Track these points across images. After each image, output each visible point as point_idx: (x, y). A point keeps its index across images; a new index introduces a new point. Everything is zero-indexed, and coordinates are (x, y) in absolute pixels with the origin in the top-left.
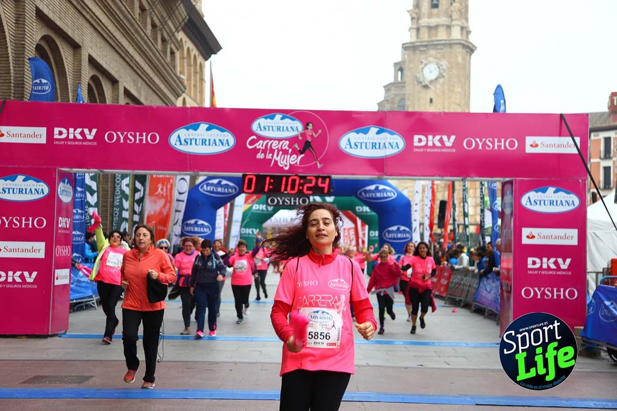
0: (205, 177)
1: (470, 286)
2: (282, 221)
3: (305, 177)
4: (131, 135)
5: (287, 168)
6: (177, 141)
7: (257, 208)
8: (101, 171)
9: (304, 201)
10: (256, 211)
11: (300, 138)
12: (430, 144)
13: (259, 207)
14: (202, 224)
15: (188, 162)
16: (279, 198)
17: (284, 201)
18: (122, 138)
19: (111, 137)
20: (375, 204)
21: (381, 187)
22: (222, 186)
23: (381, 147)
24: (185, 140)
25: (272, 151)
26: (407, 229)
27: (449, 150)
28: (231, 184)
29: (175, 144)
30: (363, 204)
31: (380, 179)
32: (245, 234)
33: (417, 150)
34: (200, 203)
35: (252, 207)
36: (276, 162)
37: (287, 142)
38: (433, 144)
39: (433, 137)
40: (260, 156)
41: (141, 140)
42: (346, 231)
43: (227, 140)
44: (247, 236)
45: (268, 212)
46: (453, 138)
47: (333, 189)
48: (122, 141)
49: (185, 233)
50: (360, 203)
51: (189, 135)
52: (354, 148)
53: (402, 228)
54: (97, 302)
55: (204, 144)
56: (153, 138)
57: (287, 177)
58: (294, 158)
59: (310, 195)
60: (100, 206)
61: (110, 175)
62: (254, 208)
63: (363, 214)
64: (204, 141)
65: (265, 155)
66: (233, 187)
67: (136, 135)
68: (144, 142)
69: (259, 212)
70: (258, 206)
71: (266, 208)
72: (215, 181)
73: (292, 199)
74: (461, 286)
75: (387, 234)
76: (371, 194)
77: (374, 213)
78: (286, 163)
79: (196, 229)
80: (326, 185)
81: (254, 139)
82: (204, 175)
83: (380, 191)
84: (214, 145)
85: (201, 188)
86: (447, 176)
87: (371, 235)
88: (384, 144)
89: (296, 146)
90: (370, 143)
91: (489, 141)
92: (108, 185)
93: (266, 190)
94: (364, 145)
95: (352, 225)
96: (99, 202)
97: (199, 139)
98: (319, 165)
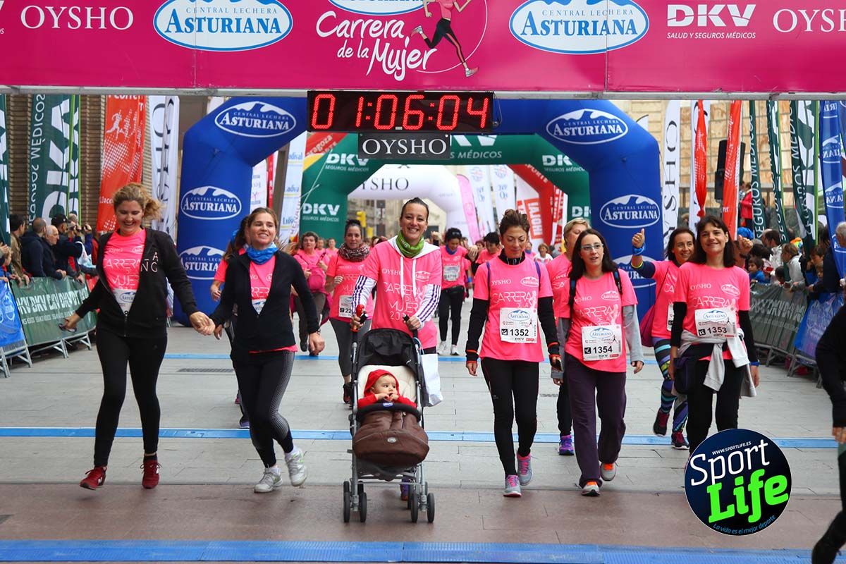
0: (227, 99)
1: (786, 320)
2: (387, 187)
3: (438, 96)
4: (75, 12)
5: (400, 78)
6: (170, 24)
7: (336, 161)
8: (13, 88)
9: (437, 147)
10: (333, 168)
11: (428, 14)
12: (702, 22)
13: (338, 158)
14: (223, 196)
15: (194, 66)
16: (385, 141)
17: (395, 147)
18: (56, 19)
19: (32, 16)
20: (582, 151)
21: (596, 114)
22: (262, 116)
23: (598, 32)
24: (187, 22)
25: (369, 42)
26: (652, 202)
27: (742, 36)
28: (281, 112)
29: (168, 31)
30: (558, 151)
31: (597, 96)
32: (312, 214)
33: (673, 36)
34: (217, 150)
35: (325, 157)
36: (378, 65)
37: (401, 23)
38: (709, 20)
39: (709, 9)
40: (345, 53)
41: (96, 23)
42: (523, 206)
43: (275, 20)
44: (317, 218)
45: (360, 170)
46: (750, 9)
47: (498, 120)
48: (56, 26)
49: (185, 214)
50: (552, 147)
51: (195, 10)
52: (542, 34)
53: (641, 199)
54: (8, 361)
55: (227, 29)
56: (121, 18)
57: (402, 97)
58: (416, 55)
59: (448, 132)
60: (11, 161)
61: (29, 96)
62: (329, 161)
63: (557, 170)
64: (227, 22)
65: (355, 51)
66: (286, 116)
67: (84, 12)
68: (103, 26)
69: (339, 168)
70: (337, 156)
71: (354, 160)
72: (248, 106)
73: (413, 141)
74: (766, 319)
75: (608, 211)
76: (573, 129)
77: (580, 169)
78: (399, 68)
79: (210, 207)
80: (483, 113)
81: (332, 17)
82: (224, 95)
83: (593, 123)
84: (248, 30)
85: (219, 121)
86: (739, 90)
87: (574, 215)
88: (605, 23)
89: (420, 30)
90: (574, 22)
91: (828, 14)
92: (27, 116)
93: (358, 124)
94: (561, 27)
95: (536, 195)
96: (9, 153)
97: (217, 19)
98: (467, 69)
